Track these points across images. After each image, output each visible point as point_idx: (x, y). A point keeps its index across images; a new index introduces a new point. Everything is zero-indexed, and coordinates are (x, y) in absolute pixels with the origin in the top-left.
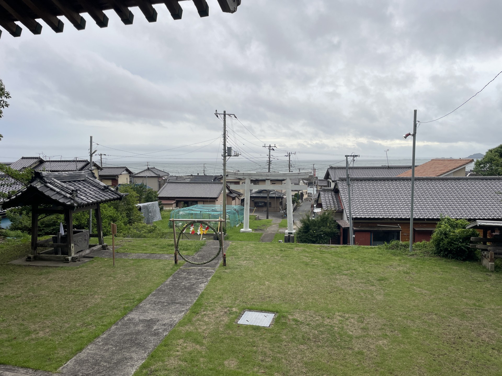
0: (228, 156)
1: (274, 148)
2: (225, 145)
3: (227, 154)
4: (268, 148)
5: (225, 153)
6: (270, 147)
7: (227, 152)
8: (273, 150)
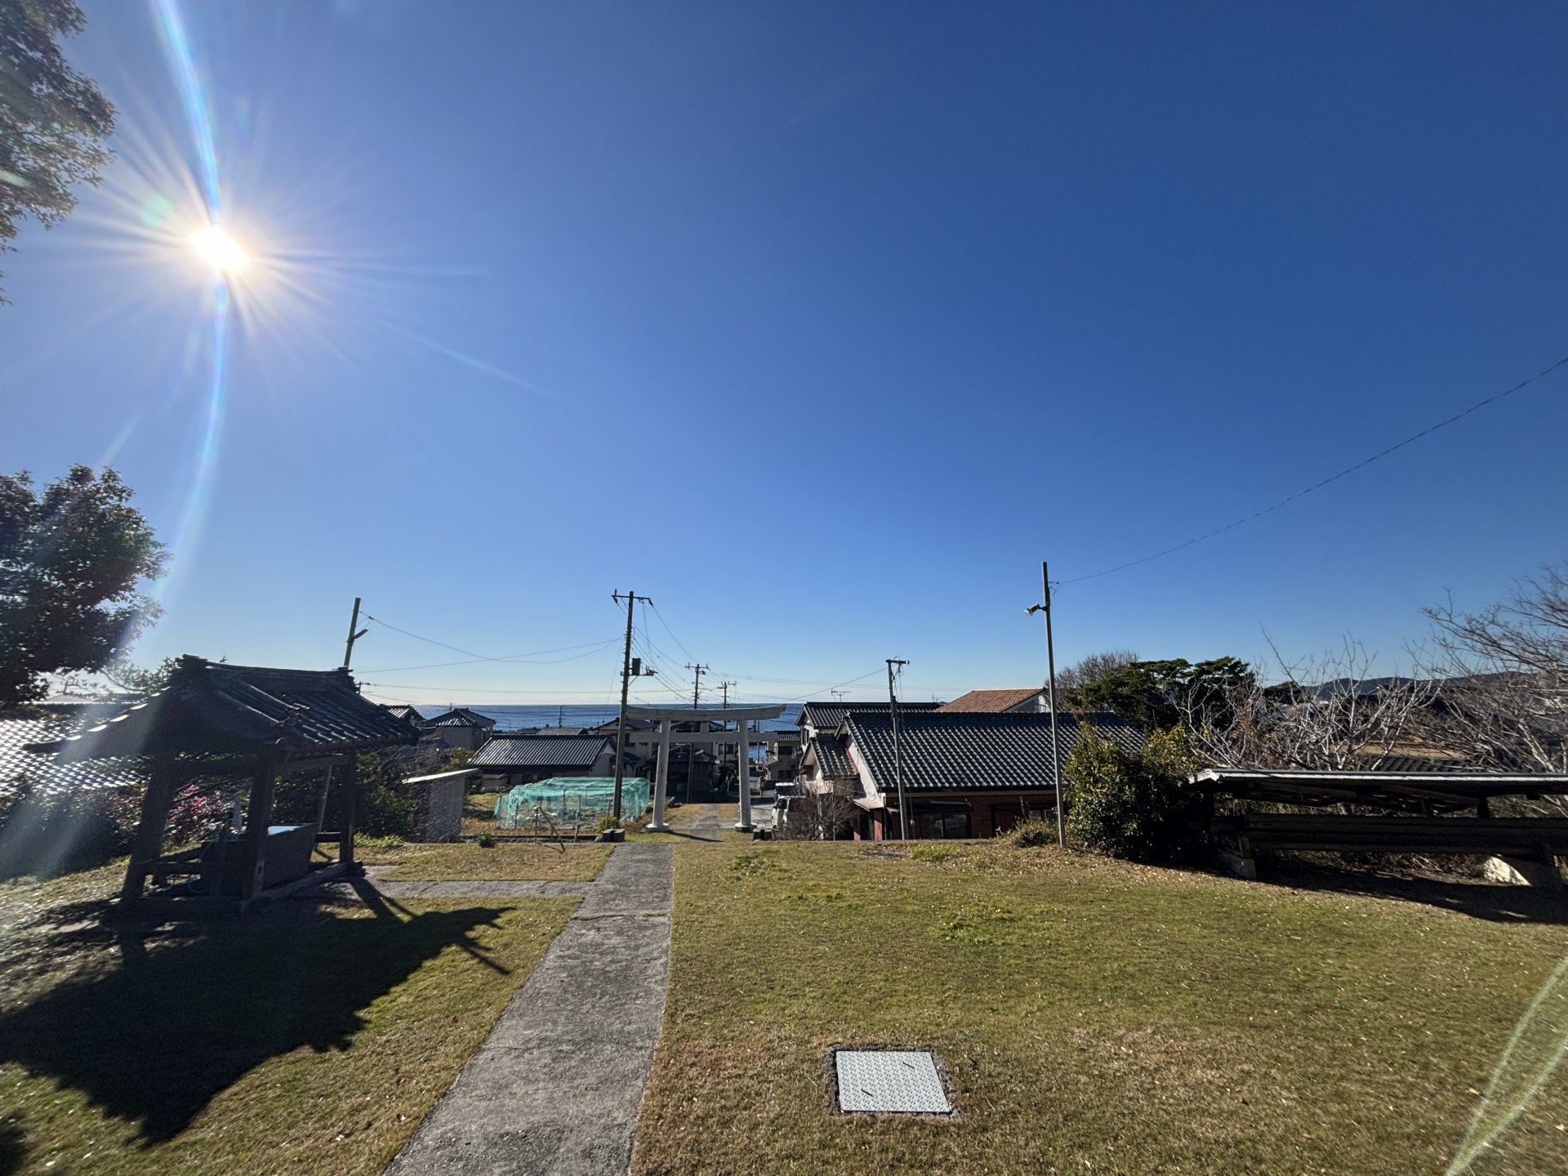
0: (633, 674)
1: (705, 670)
2: (627, 654)
3: (630, 671)
4: (694, 670)
5: (627, 668)
6: (698, 667)
7: (631, 667)
8: (704, 673)
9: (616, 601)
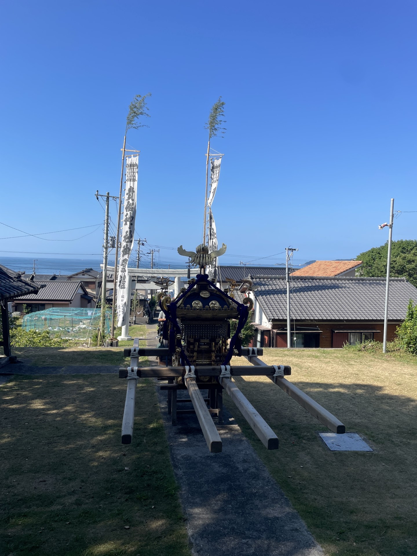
2: (107, 234)
9: (98, 198)
